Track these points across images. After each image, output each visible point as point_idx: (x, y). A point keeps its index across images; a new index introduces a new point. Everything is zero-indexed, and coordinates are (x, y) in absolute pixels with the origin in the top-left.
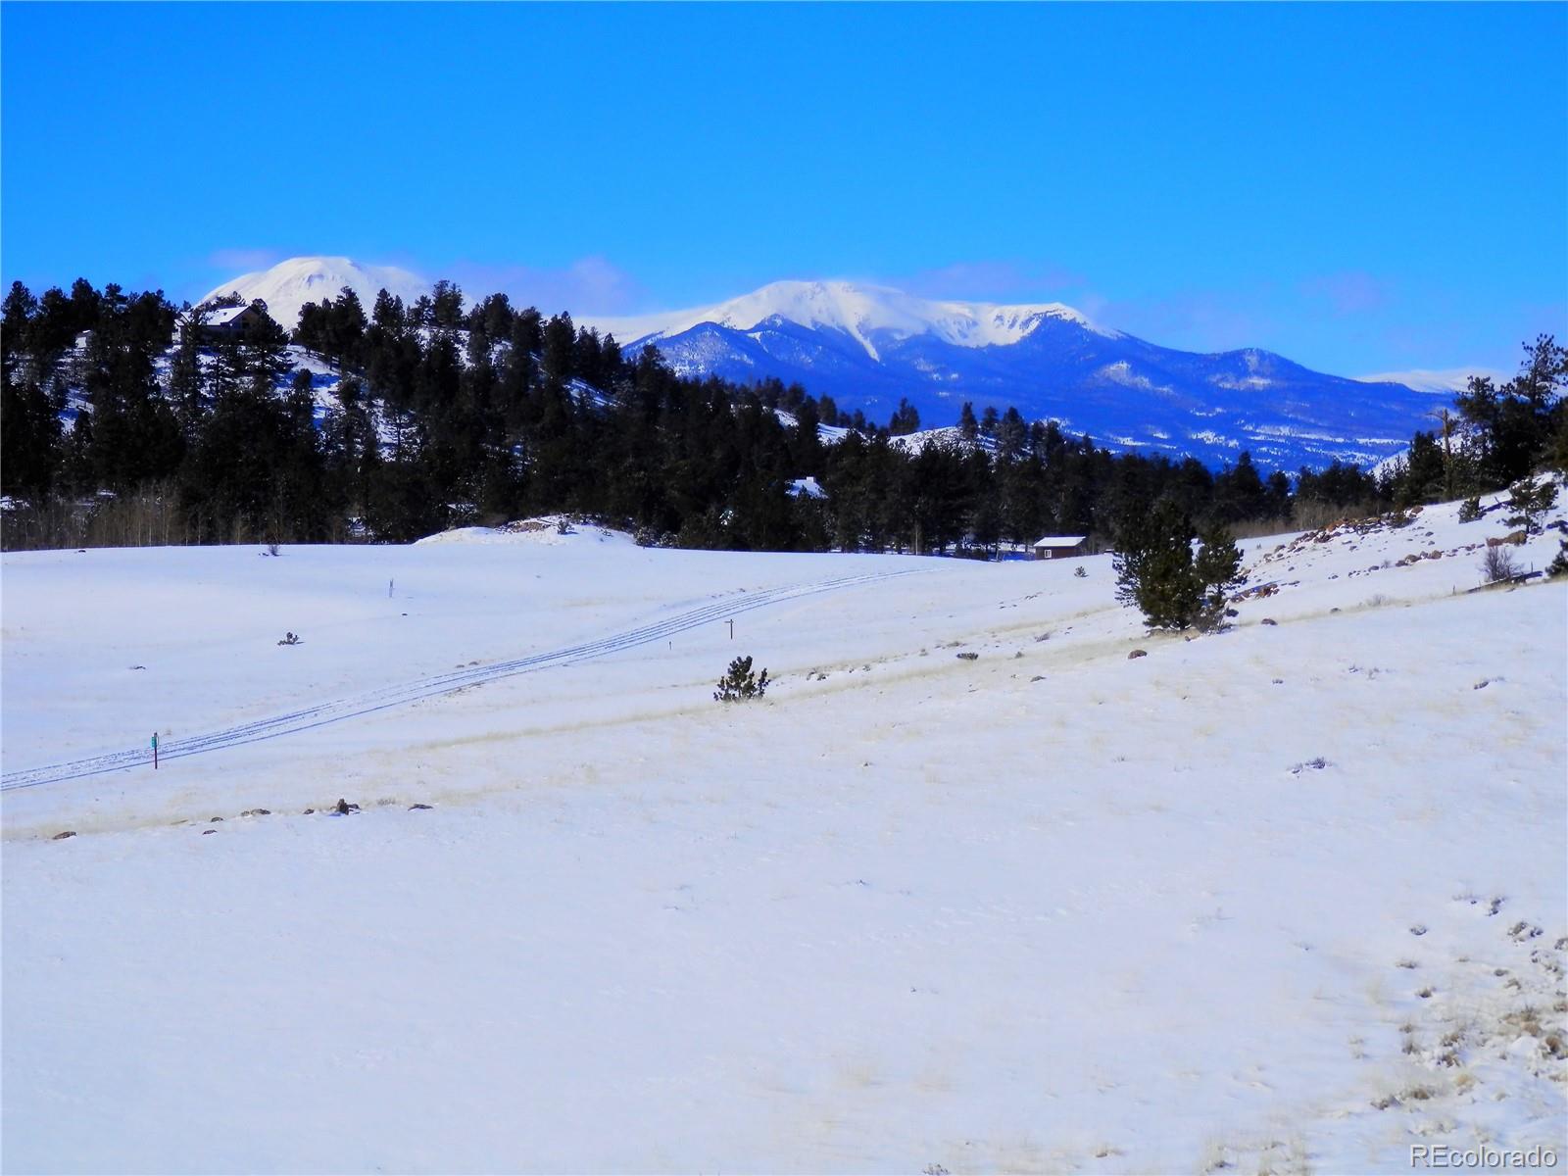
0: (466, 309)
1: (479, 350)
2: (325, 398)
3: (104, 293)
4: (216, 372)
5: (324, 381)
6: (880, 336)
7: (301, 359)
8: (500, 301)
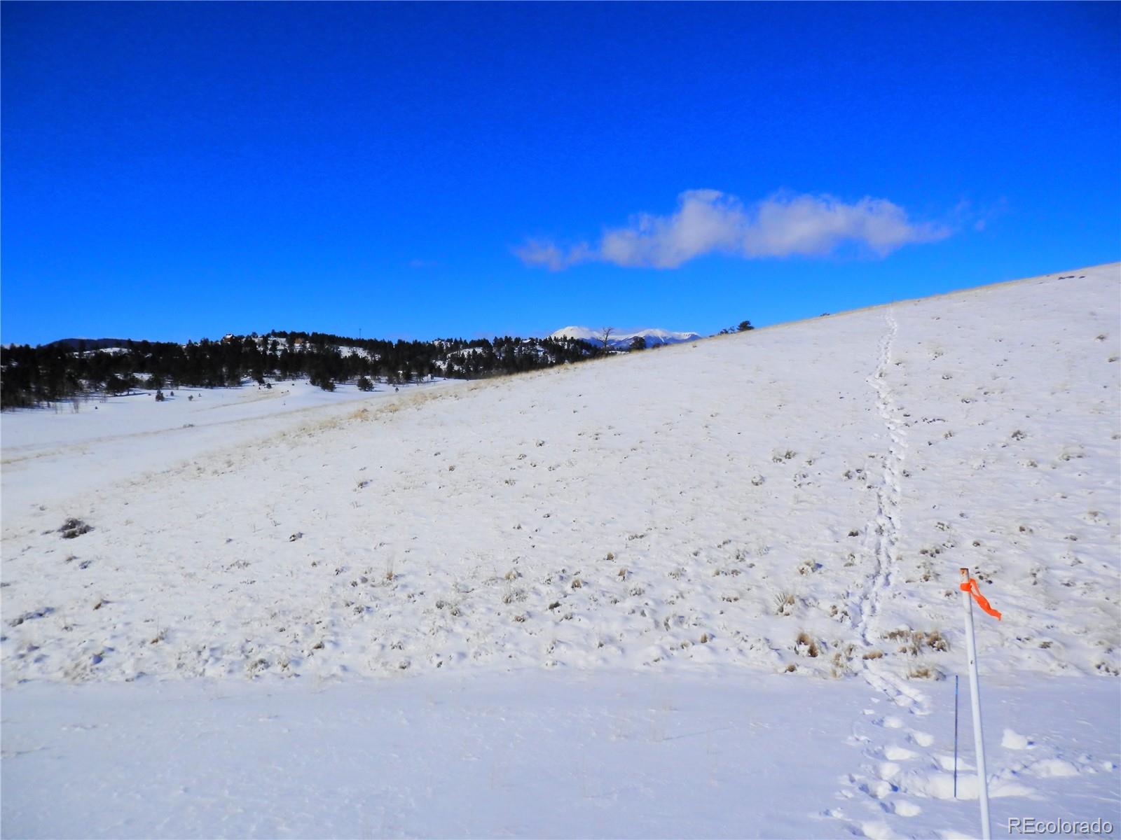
0: (568, 339)
1: (568, 346)
2: (541, 354)
3: (513, 340)
4: (524, 350)
5: (540, 351)
6: (664, 338)
7: (538, 347)
8: (572, 338)
